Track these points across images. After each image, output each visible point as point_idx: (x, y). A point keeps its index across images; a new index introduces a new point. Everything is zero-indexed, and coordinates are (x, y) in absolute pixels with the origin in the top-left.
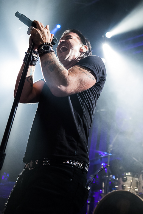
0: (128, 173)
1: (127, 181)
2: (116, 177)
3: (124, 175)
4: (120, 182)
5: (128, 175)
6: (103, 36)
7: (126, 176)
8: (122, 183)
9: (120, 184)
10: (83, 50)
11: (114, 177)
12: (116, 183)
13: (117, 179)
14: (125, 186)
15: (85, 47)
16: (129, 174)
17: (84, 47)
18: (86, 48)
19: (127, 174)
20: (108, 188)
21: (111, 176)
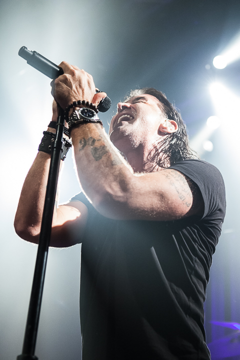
6: (208, 67)
10: (166, 128)
15: (173, 123)
17: (170, 122)
18: (173, 126)
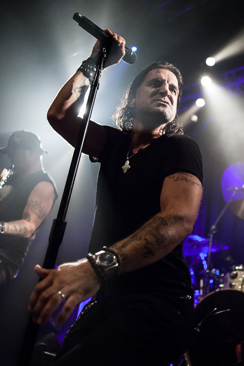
0: (239, 266)
1: (238, 277)
2: (221, 273)
3: (233, 269)
4: (227, 279)
5: (239, 270)
7: (235, 270)
8: (229, 280)
9: (226, 281)
11: (218, 272)
12: (221, 280)
13: (223, 275)
14: (234, 286)
16: (241, 267)
19: (237, 268)
20: (208, 288)
21: (214, 270)
